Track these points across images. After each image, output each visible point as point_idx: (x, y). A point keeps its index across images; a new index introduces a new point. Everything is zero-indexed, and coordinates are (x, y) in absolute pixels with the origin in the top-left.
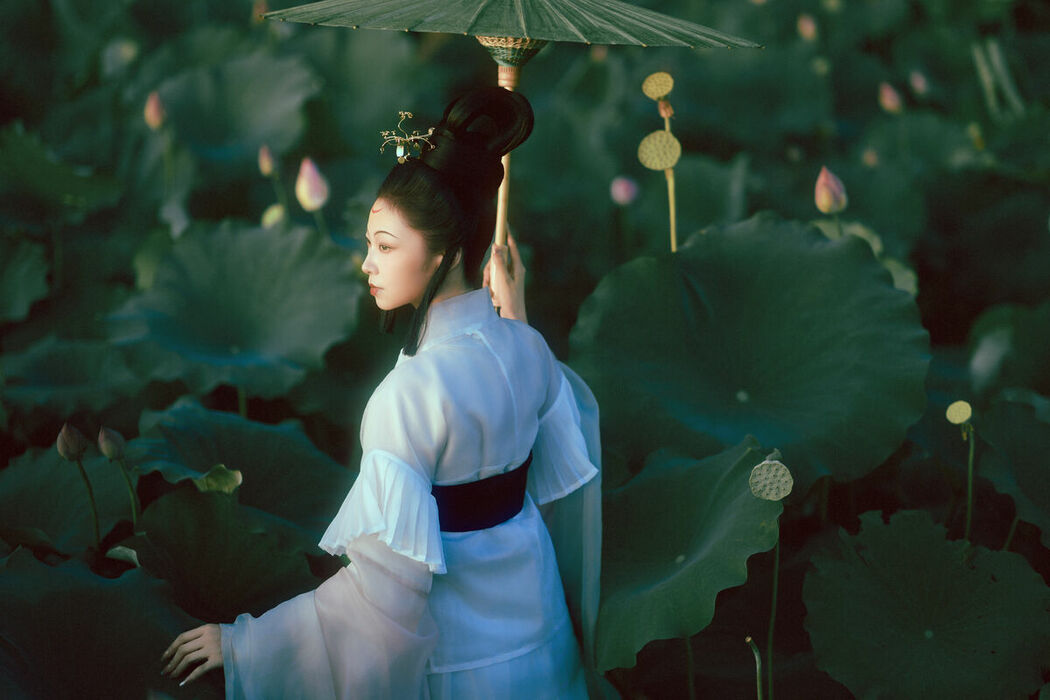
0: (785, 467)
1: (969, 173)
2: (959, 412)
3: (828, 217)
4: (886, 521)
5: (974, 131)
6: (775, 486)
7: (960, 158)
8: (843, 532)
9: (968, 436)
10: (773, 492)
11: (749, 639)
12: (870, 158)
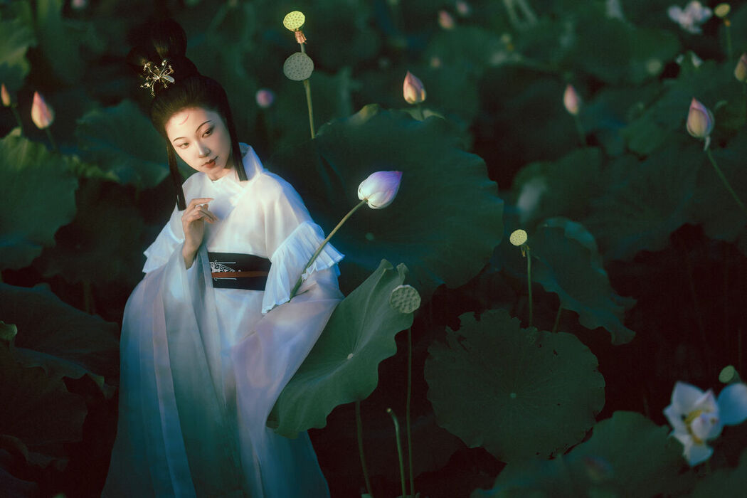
0: (414, 289)
1: (506, 68)
2: (519, 238)
3: (414, 106)
4: (478, 318)
5: (506, 39)
6: (408, 303)
7: (498, 59)
8: (448, 329)
9: (526, 253)
10: (407, 307)
11: (389, 410)
12: (435, 63)
